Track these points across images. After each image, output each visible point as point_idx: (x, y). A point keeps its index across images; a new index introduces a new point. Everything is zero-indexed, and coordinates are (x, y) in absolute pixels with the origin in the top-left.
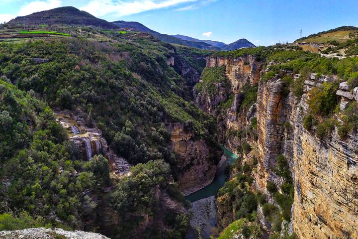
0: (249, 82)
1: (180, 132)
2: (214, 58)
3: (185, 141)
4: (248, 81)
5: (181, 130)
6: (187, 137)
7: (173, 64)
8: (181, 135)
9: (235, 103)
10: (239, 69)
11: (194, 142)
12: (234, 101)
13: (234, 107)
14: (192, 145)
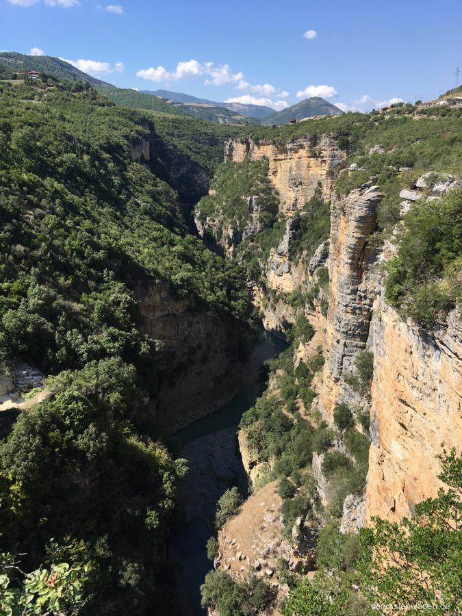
0: (321, 193)
1: (162, 299)
2: (242, 143)
3: (175, 315)
4: (319, 192)
5: (163, 294)
6: (178, 308)
7: (147, 157)
8: (166, 303)
9: (286, 237)
10: (299, 166)
11: (193, 316)
12: (284, 233)
13: (284, 246)
14: (190, 325)
